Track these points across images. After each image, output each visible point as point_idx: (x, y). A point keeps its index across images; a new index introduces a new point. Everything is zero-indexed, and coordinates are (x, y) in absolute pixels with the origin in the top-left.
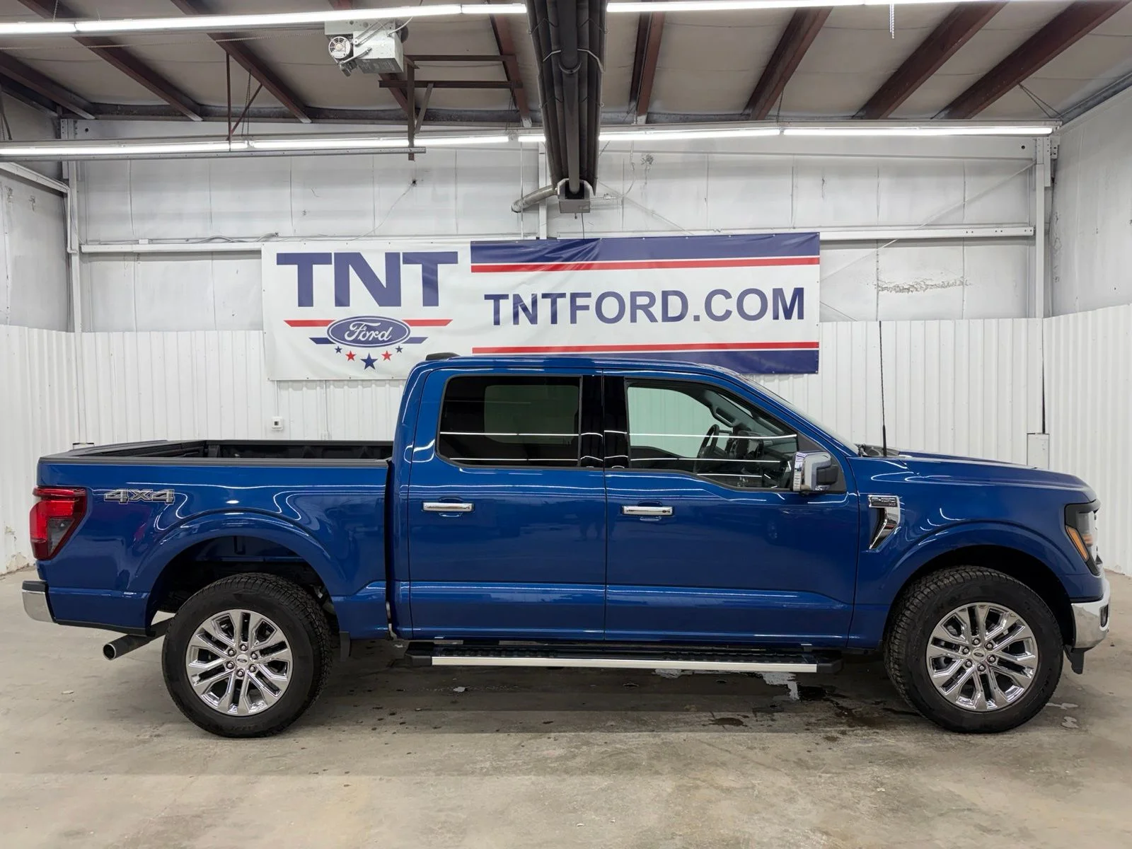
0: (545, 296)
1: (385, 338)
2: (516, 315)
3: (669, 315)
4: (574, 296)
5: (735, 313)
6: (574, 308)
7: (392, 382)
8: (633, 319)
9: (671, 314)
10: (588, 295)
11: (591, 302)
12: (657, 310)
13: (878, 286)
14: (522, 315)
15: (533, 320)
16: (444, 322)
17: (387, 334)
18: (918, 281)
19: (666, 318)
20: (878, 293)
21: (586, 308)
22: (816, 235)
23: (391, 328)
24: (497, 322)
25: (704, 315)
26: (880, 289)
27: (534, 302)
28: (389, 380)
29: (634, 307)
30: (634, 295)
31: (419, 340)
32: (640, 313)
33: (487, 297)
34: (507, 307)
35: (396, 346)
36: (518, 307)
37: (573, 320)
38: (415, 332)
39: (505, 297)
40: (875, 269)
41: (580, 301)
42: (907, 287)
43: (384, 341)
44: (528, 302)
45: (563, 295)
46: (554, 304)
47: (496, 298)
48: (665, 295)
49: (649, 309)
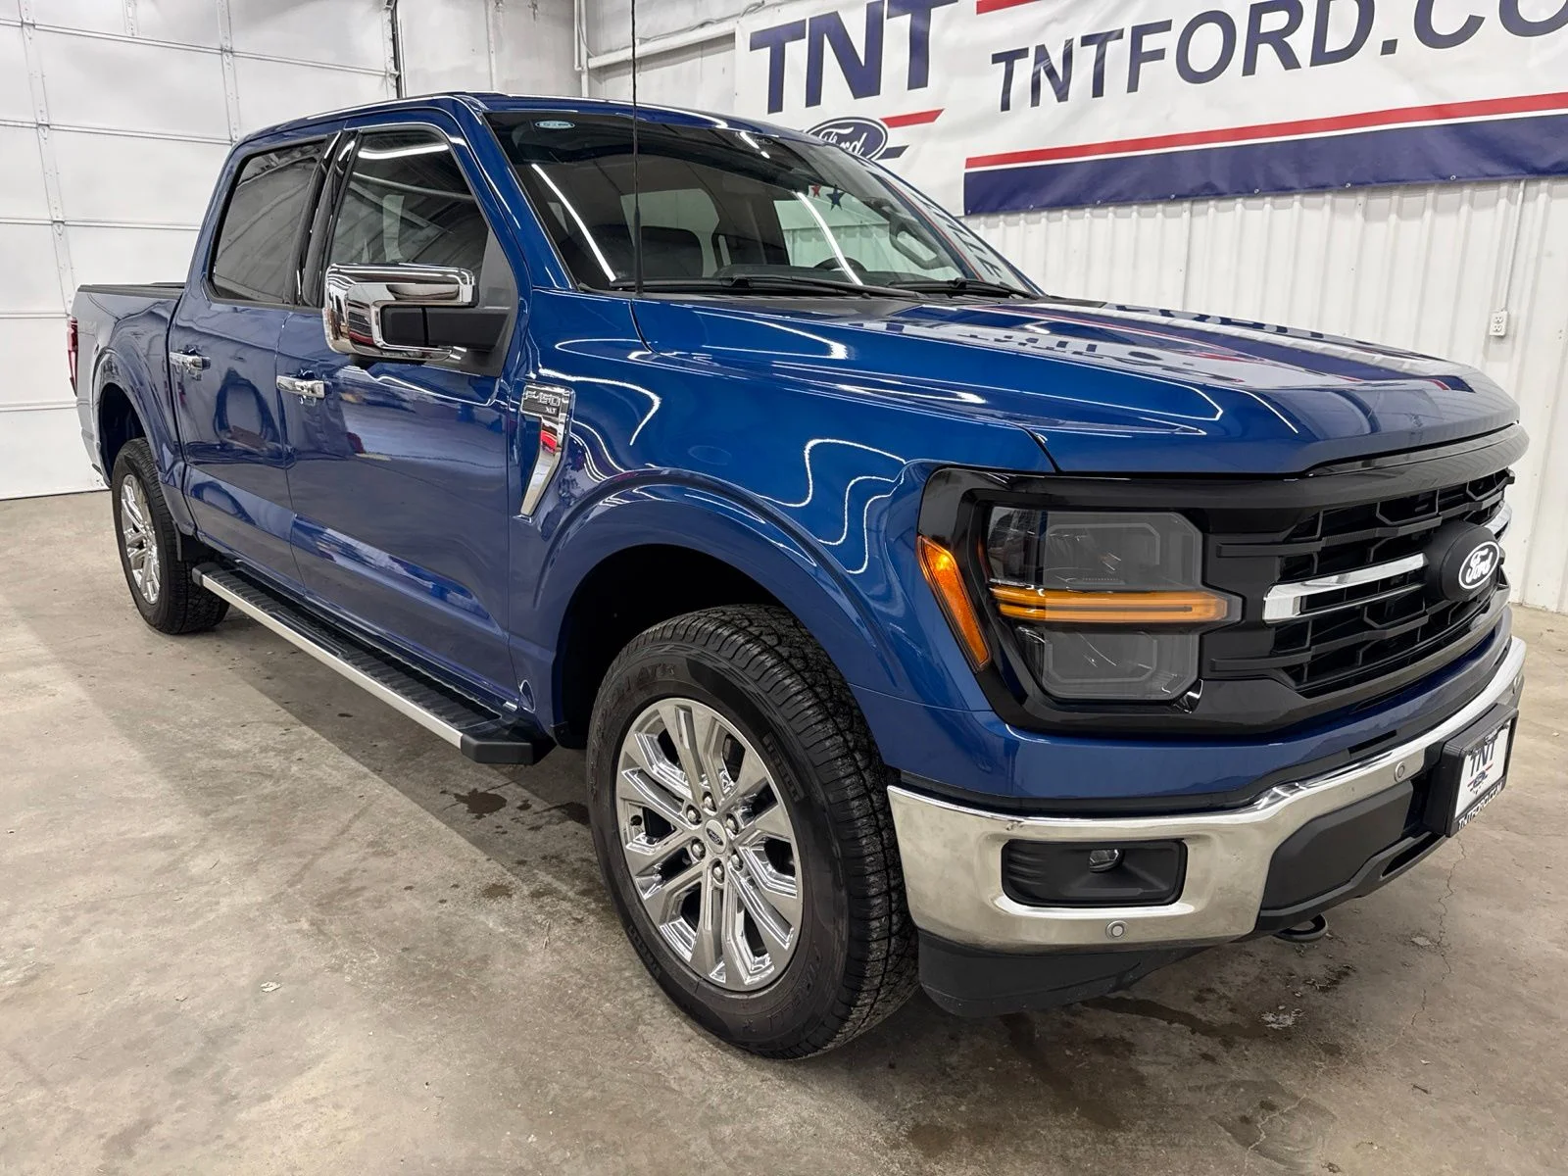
0: (1086, 40)
2: (1036, 88)
3: (1328, 50)
4: (1138, 33)
5: (1494, 22)
6: (1137, 59)
8: (1250, 66)
9: (1330, 46)
10: (1165, 27)
11: (1168, 41)
12: (1302, 40)
14: (1045, 85)
15: (1063, 92)
16: (933, 116)
17: (859, 146)
19: (1319, 56)
21: (1159, 54)
23: (865, 135)
24: (1007, 105)
25: (1408, 37)
27: (1068, 58)
29: (1255, 39)
30: (1257, 12)
31: (898, 152)
32: (1266, 53)
33: (995, 58)
34: (1023, 74)
36: (1040, 71)
37: (1133, 85)
38: (894, 138)
39: (1023, 53)
41: (1149, 43)
44: (1057, 56)
45: (1118, 34)
46: (1101, 55)
47: (1010, 58)
49: (1285, 39)
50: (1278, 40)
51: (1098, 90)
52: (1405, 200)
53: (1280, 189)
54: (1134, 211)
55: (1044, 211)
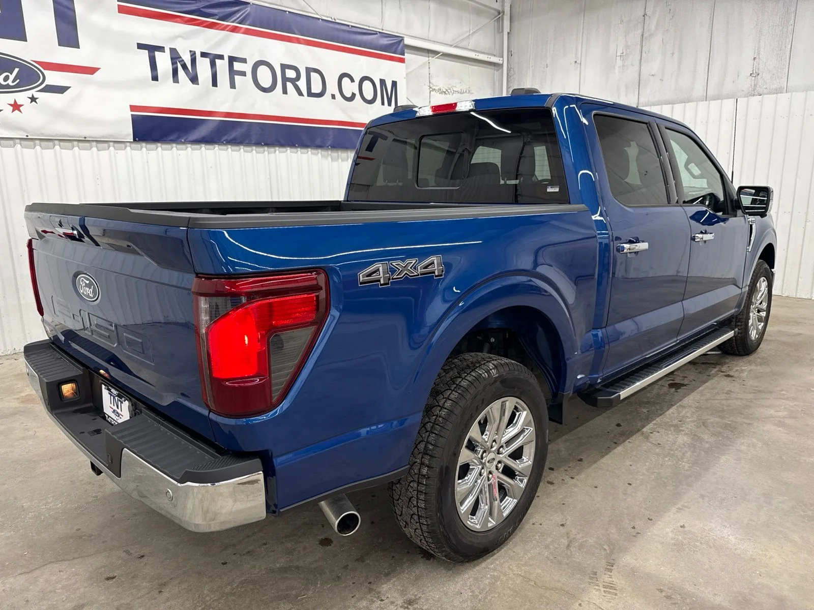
0: (204, 55)
1: (10, 82)
2: (175, 72)
3: (313, 91)
4: (232, 60)
5: (358, 96)
6: (232, 72)
7: (24, 143)
8: (285, 91)
9: (314, 91)
10: (244, 61)
11: (247, 68)
12: (302, 84)
13: (430, 88)
14: (181, 73)
15: (194, 79)
16: (91, 71)
17: (12, 77)
18: (450, 86)
19: (310, 94)
20: (430, 93)
21: (243, 74)
22: (402, 39)
23: (17, 70)
24: (155, 78)
25: (338, 95)
26: (431, 89)
27: (194, 61)
28: (21, 139)
29: (285, 80)
30: (284, 67)
31: (61, 90)
32: (289, 85)
33: (141, 46)
34: (164, 61)
35: (29, 93)
36: (177, 63)
37: (233, 85)
38: (53, 78)
39: (161, 49)
40: (428, 74)
41: (237, 66)
42: (444, 90)
43: (8, 86)
44: (187, 59)
45: (221, 57)
46: (213, 64)
47: (152, 49)
48: (309, 71)
49: (296, 83)
50: (294, 81)
51: (215, 84)
52: (342, 154)
53: (304, 145)
54: (242, 149)
55: (189, 144)
